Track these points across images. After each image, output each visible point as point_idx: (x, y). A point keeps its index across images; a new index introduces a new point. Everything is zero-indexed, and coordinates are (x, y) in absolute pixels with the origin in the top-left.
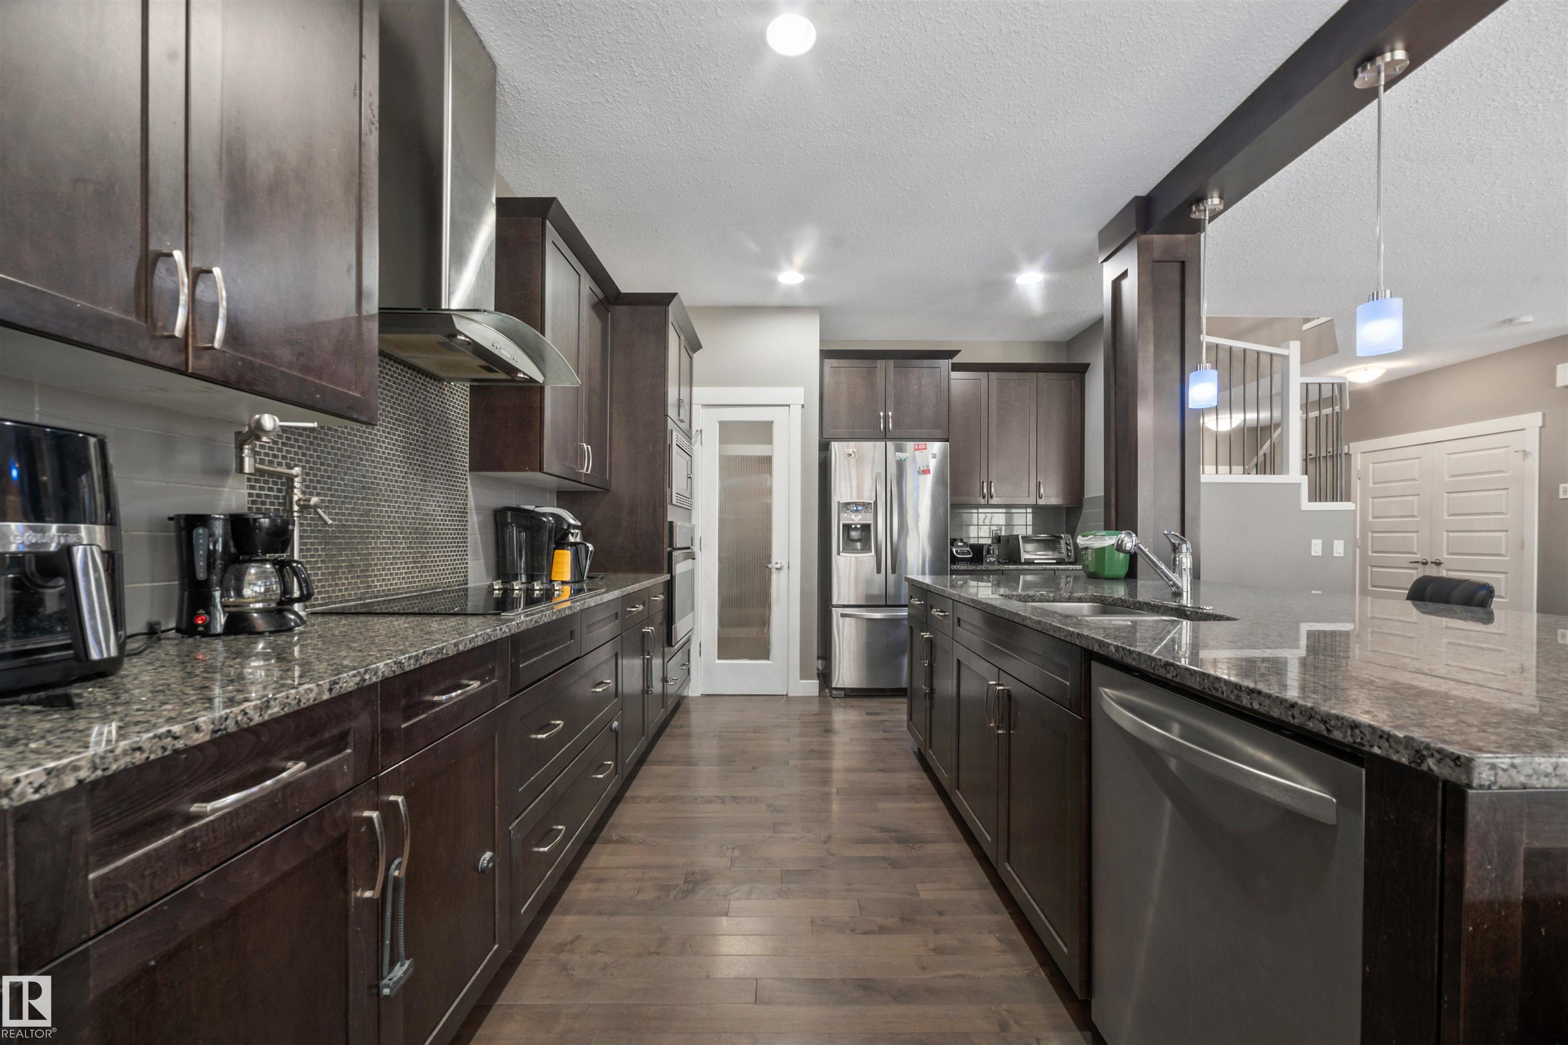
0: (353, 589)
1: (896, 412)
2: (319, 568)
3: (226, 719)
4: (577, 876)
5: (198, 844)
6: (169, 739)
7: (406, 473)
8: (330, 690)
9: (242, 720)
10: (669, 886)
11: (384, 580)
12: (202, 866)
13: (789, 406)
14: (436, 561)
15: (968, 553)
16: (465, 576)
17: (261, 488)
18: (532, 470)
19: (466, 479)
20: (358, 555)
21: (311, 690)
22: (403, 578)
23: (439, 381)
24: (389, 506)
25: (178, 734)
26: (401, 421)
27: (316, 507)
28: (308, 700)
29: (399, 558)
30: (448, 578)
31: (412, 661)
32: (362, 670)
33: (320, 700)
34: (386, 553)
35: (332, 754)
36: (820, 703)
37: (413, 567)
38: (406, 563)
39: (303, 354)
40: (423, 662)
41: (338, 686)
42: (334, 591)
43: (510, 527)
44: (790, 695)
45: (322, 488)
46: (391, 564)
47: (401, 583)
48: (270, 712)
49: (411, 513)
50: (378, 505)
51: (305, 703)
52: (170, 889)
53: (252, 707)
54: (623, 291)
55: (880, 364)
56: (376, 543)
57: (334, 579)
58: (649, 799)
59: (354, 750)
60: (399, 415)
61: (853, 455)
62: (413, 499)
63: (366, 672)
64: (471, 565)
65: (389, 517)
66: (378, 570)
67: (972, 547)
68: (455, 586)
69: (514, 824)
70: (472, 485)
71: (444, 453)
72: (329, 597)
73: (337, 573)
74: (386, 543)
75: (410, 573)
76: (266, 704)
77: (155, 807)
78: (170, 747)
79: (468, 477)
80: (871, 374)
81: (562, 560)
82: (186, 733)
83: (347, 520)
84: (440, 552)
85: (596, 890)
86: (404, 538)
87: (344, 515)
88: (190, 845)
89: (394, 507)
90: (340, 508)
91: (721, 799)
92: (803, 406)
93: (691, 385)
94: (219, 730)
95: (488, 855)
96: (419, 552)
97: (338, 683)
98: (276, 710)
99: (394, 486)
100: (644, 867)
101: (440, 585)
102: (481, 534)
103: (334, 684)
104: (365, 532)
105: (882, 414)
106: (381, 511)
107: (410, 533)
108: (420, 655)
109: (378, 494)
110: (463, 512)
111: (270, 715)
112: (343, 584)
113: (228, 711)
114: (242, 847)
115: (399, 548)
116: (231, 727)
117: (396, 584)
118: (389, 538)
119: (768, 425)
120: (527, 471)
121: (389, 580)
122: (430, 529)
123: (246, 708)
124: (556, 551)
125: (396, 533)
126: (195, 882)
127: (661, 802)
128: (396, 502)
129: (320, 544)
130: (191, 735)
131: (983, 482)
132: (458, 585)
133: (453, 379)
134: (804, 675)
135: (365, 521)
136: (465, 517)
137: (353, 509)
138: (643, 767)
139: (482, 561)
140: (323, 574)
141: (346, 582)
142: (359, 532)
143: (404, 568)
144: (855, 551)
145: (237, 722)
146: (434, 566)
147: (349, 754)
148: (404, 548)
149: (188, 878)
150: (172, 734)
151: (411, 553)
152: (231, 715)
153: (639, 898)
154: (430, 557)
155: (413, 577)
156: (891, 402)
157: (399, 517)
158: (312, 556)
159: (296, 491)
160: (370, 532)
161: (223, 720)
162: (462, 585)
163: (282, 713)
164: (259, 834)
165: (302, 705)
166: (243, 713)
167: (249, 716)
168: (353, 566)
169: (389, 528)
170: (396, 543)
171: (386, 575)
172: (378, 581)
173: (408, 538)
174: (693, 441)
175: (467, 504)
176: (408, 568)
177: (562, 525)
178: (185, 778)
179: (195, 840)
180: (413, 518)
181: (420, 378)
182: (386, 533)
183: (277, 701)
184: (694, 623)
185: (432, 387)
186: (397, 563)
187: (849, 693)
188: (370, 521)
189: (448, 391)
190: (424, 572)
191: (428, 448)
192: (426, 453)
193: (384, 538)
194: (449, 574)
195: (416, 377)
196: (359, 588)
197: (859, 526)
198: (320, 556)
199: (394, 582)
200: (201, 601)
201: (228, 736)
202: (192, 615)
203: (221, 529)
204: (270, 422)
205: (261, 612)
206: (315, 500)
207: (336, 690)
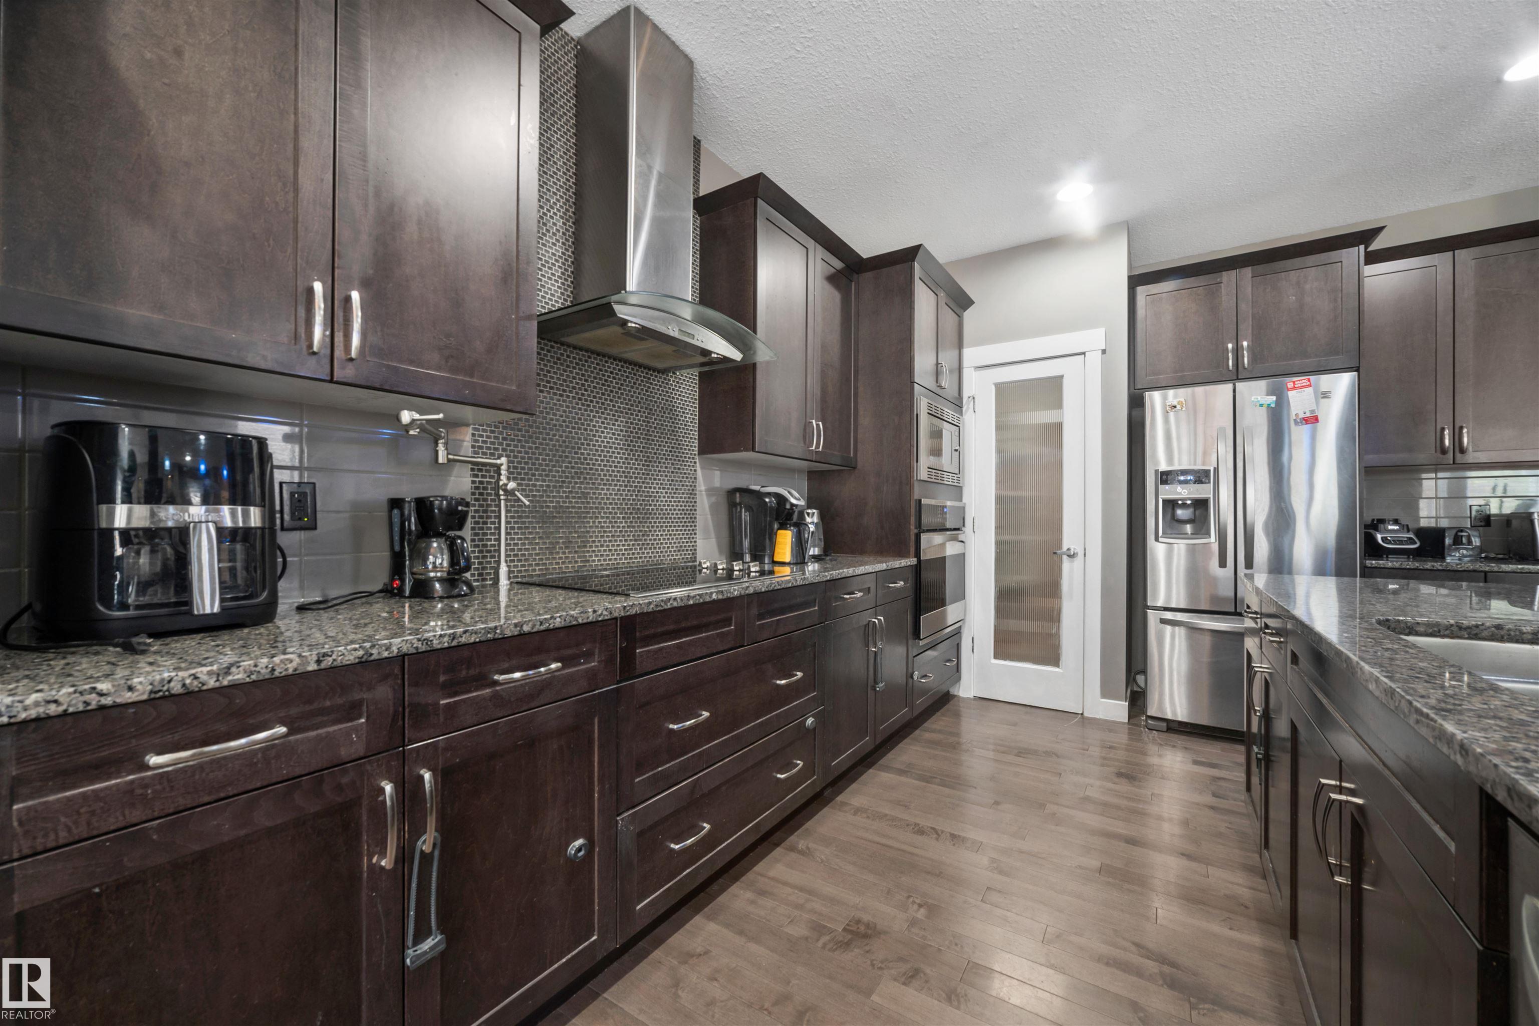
0: (570, 562)
1: (1256, 340)
2: (537, 544)
3: (169, 682)
4: (743, 878)
5: (149, 791)
6: (94, 695)
7: (626, 459)
8: (319, 662)
9: (191, 684)
10: (825, 927)
11: (602, 555)
12: (154, 811)
13: (1084, 353)
14: (660, 540)
15: (1413, 542)
16: (693, 554)
17: (483, 476)
18: (746, 450)
19: (695, 463)
20: (576, 532)
21: (291, 661)
22: (623, 554)
23: (663, 373)
24: (608, 490)
25: (105, 692)
26: (622, 412)
27: (513, 490)
28: (286, 670)
29: (618, 536)
30: (673, 555)
31: (446, 639)
32: (368, 645)
33: (303, 671)
34: (605, 532)
35: (339, 721)
36: (1130, 734)
37: (633, 545)
38: (626, 541)
39: (452, 357)
40: (463, 640)
41: (330, 659)
42: (551, 564)
43: (739, 507)
44: (1086, 714)
45: (540, 475)
46: (610, 541)
47: (621, 559)
48: (230, 678)
49: (631, 495)
50: (597, 489)
51: (281, 673)
52: (112, 828)
53: (205, 672)
54: (865, 257)
55: (1228, 278)
56: (594, 522)
57: (551, 553)
58: (857, 811)
59: (367, 720)
60: (619, 407)
61: (1178, 407)
62: (634, 482)
63: (373, 646)
64: (700, 543)
65: (608, 499)
66: (597, 546)
67: (1422, 533)
68: (681, 562)
69: (626, 814)
70: (702, 468)
71: (668, 438)
72: (547, 569)
73: (555, 548)
74: (605, 522)
75: (631, 549)
76: (226, 670)
77: (94, 754)
78: (94, 703)
79: (697, 461)
80: (1213, 293)
81: (783, 540)
82: (115, 691)
83: (565, 502)
84: (664, 531)
85: (753, 902)
86: (624, 518)
87: (562, 497)
88: (139, 791)
89: (613, 490)
90: (558, 492)
91: (937, 834)
92: (1104, 352)
93: (960, 346)
94: (160, 691)
95: (579, 842)
96: (641, 531)
97: (331, 656)
98: (239, 676)
99: (613, 471)
100: (811, 892)
101: (664, 562)
102: (712, 515)
103: (323, 656)
104: (583, 513)
105: (1230, 346)
106: (600, 494)
107: (631, 513)
108: (458, 634)
109: (596, 479)
110: (691, 494)
111: (229, 681)
112: (561, 558)
113: (173, 674)
114: (206, 799)
115: (619, 527)
116: (175, 689)
117: (616, 559)
118: (608, 518)
119: (1056, 383)
120: (742, 451)
121: (608, 555)
122: (653, 510)
123: (197, 672)
124: (780, 532)
125: (616, 513)
126: (146, 825)
127: (868, 817)
128: (616, 485)
129: (538, 523)
130: (122, 694)
131: (1443, 429)
132: (685, 562)
133: (680, 368)
134: (1107, 692)
135: (583, 503)
136: (693, 498)
137: (571, 492)
138: (871, 771)
139: (713, 541)
140: (540, 549)
141: (564, 556)
142: (576, 513)
143: (624, 545)
144: (1183, 535)
145: (184, 685)
146: (657, 544)
147: (363, 723)
148: (623, 527)
149: (135, 821)
150: (97, 690)
151: (631, 532)
152: (175, 678)
153: (786, 930)
154: (653, 535)
155: (633, 554)
156: (1246, 327)
157: (619, 499)
158: (530, 533)
159: (502, 477)
160: (589, 513)
161: (166, 682)
162: (689, 562)
163: (248, 680)
164: (230, 789)
165: (277, 674)
166: (192, 677)
167: (201, 680)
168: (571, 542)
169: (608, 508)
170: (616, 522)
171: (605, 551)
172: (596, 556)
173: (629, 518)
174: (964, 409)
175: (695, 486)
176: (629, 545)
177: (785, 505)
178: (132, 730)
179: (146, 786)
180: (634, 500)
181: (642, 372)
182: (605, 513)
183: (241, 669)
184: (965, 615)
185: (656, 380)
186: (616, 541)
187: (1175, 726)
188: (588, 503)
189: (674, 381)
190: (646, 549)
191: (651, 435)
192: (648, 440)
193: (602, 517)
194: (675, 551)
195: (637, 371)
196: (576, 562)
197: (1189, 502)
198: (538, 533)
199: (613, 557)
200: (397, 569)
201: (171, 697)
202: (392, 580)
203: (410, 510)
204: (406, 416)
205: (440, 580)
206: (512, 485)
207: (327, 662)
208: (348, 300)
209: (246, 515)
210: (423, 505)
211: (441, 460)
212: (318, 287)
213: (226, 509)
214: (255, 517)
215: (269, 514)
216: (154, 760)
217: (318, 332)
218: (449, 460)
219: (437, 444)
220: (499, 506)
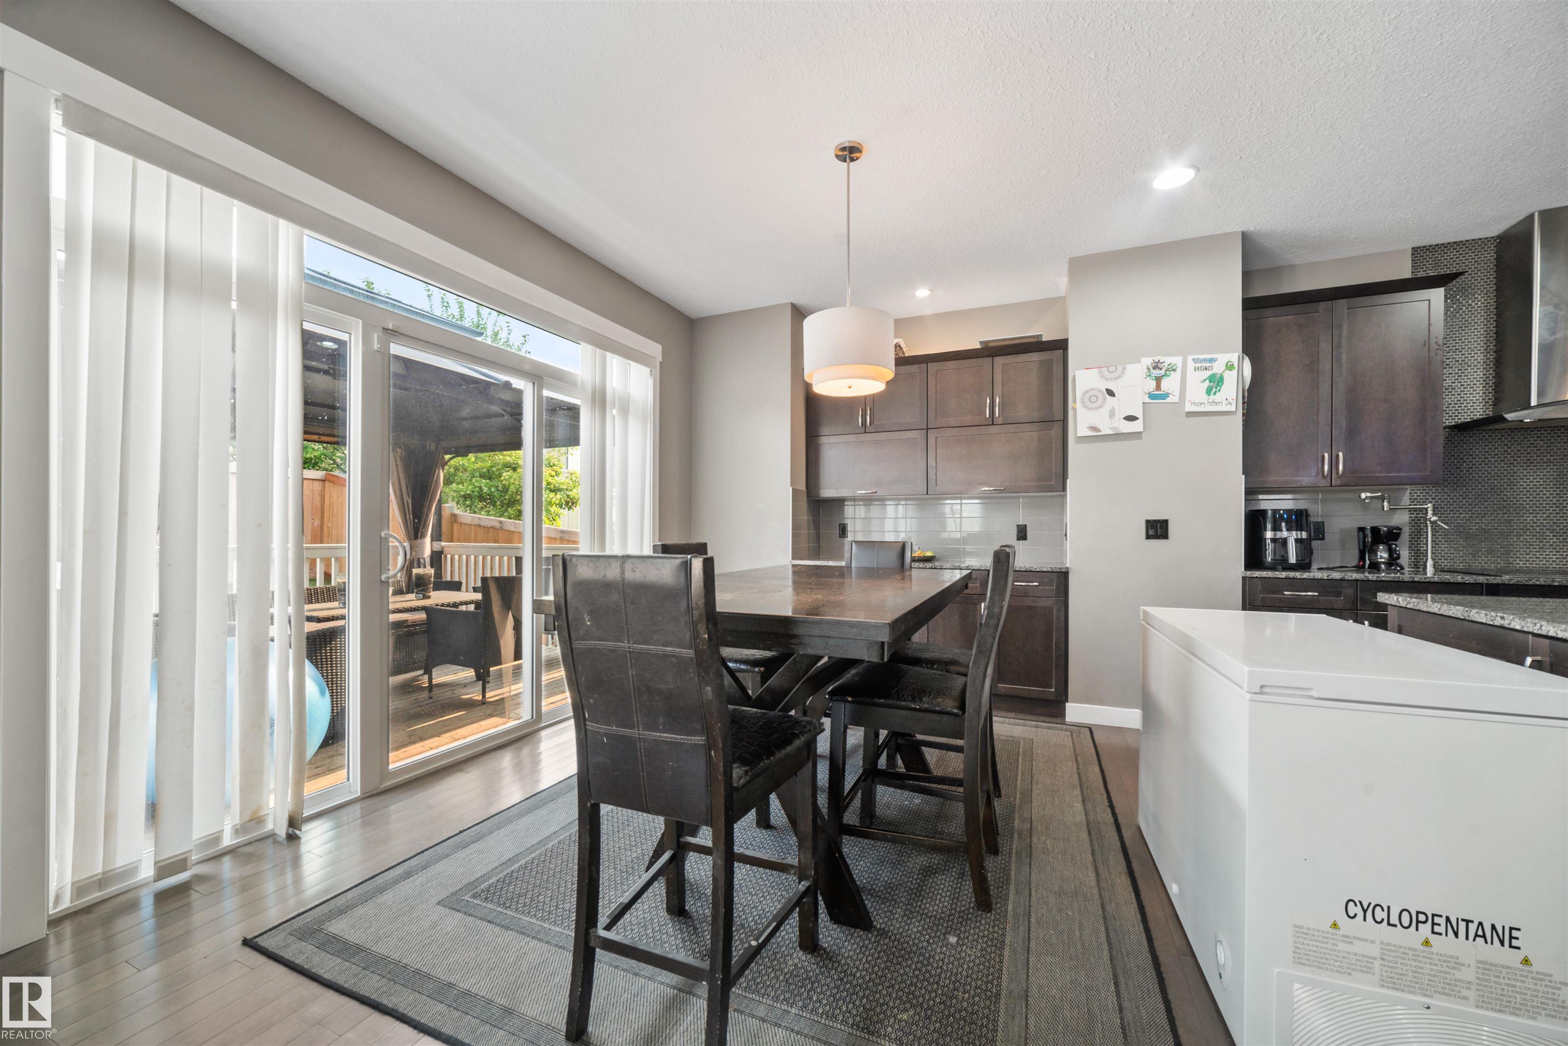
8: (1326, 578)
17: (1417, 514)
21: (1316, 577)
22: (1554, 561)
27: (1436, 521)
28: (1315, 579)
33: (1320, 579)
35: (1334, 597)
37: (1567, 555)
45: (1464, 511)
48: (1300, 579)
50: (1522, 516)
53: (1297, 574)
76: (1302, 574)
83: (1487, 526)
88: (1283, 600)
90: (1481, 520)
94: (1288, 576)
98: (1303, 579)
103: (1328, 577)
106: (1525, 520)
117: (1545, 564)
137: (1493, 520)
147: (1342, 599)
151: (1564, 545)
157: (1548, 523)
159: (1428, 515)
163: (1306, 580)
170: (1544, 539)
186: (1545, 552)
196: (1499, 563)
199: (1541, 563)
200: (1362, 558)
201: (1290, 578)
202: (1359, 562)
203: (1368, 533)
204: (1363, 496)
205: (1383, 563)
206: (1434, 518)
207: (1330, 578)
208: (1338, 456)
209: (1301, 534)
210: (1375, 530)
211: (1385, 509)
212: (1326, 455)
213: (1294, 533)
214: (1304, 535)
215: (1309, 535)
216: (1286, 593)
217: (1326, 468)
218: (1390, 509)
219: (1383, 502)
220: (1427, 529)
